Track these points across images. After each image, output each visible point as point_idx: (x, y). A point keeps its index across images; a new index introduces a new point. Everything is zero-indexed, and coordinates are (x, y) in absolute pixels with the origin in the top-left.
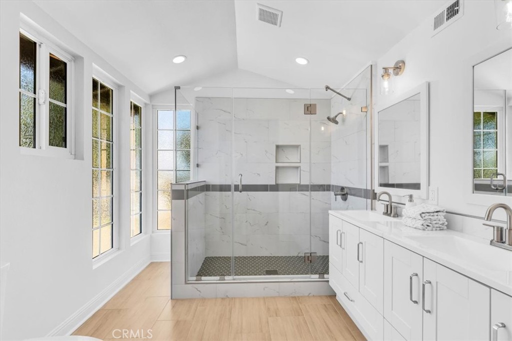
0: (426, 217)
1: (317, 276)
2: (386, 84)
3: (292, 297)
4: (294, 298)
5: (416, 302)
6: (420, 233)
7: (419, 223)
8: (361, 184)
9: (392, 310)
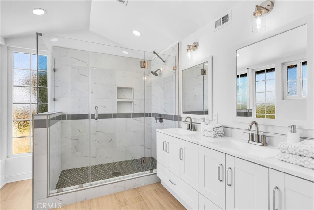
0: (216, 130)
1: (149, 171)
2: (189, 54)
3: (134, 189)
4: (135, 189)
5: (221, 181)
6: (213, 140)
7: (212, 134)
8: (173, 112)
9: (204, 187)
